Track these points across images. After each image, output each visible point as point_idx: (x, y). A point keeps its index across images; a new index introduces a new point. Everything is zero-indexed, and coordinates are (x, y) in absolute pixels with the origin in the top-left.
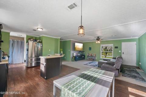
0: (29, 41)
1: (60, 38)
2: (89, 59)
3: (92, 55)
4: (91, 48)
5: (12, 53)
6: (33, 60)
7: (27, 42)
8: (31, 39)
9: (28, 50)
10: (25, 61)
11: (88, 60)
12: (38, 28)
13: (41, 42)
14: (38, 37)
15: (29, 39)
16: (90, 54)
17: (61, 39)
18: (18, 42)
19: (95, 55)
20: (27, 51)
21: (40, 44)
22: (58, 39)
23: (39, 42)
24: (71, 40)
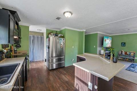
0: (50, 36)
1: (85, 30)
2: (121, 58)
3: (128, 53)
4: (125, 43)
5: (33, 50)
6: (54, 60)
7: (48, 37)
8: (52, 34)
9: (49, 48)
10: (46, 60)
11: (120, 60)
12: (64, 13)
13: (63, 37)
14: (59, 30)
15: (49, 33)
16: (123, 52)
17: (86, 32)
18: (38, 37)
19: (134, 54)
20: (47, 49)
21: (62, 39)
22: (83, 32)
23: (61, 37)
24: (99, 32)
